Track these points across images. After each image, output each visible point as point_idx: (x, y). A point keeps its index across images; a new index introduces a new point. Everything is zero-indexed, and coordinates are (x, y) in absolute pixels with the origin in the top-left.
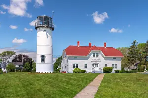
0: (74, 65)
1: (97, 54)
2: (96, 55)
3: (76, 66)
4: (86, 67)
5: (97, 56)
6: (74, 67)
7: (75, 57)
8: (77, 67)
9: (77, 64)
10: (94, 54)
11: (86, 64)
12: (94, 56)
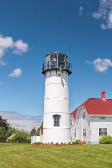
0: (101, 130)
3: (103, 132)
6: (101, 134)
9: (105, 130)
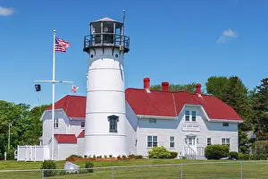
0: (149, 137)
1: (194, 113)
2: (191, 116)
3: (152, 142)
4: (172, 145)
5: (194, 119)
6: (149, 144)
7: (151, 120)
8: (155, 144)
9: (155, 137)
10: (187, 113)
11: (172, 138)
12: (187, 119)
